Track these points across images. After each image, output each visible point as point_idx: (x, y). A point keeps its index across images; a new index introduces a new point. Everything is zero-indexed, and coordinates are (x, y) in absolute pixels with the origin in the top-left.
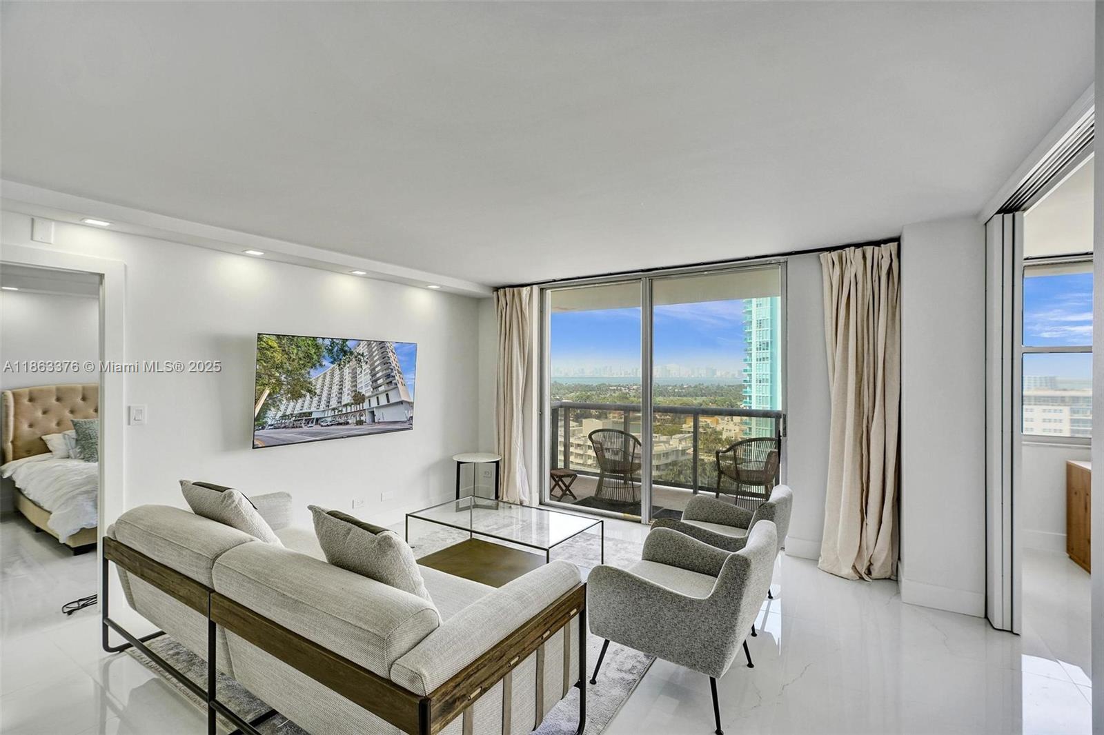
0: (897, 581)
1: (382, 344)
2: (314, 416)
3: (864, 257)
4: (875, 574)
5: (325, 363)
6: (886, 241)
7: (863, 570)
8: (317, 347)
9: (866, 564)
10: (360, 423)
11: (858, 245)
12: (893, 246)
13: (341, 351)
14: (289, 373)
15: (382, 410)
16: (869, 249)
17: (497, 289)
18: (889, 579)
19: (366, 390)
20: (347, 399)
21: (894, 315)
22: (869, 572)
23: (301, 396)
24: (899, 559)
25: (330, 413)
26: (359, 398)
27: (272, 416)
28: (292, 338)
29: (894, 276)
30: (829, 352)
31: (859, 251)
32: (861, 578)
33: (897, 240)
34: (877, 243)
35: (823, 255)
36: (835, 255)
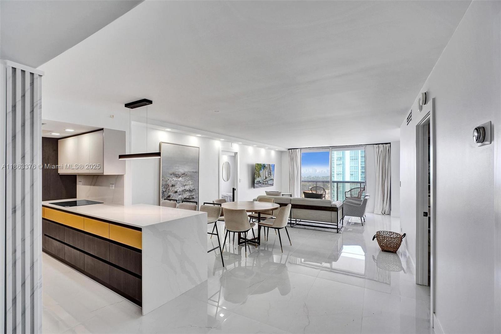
0: (390, 215)
1: (269, 165)
2: (260, 182)
3: (383, 146)
4: (386, 214)
5: (262, 169)
6: (388, 143)
7: (383, 213)
8: (261, 166)
9: (384, 212)
10: (266, 184)
11: (382, 144)
12: (389, 144)
13: (264, 166)
14: (258, 172)
15: (269, 181)
16: (384, 145)
17: (289, 149)
18: (389, 214)
19: (267, 176)
20: (264, 178)
21: (389, 159)
22: (385, 213)
23: (259, 177)
24: (391, 210)
25: (262, 181)
26: (266, 178)
27: (256, 181)
28: (259, 164)
29: (389, 151)
30: (376, 168)
31: (382, 145)
32: (383, 214)
33: (390, 143)
34: (386, 144)
35: (375, 145)
36: (377, 145)
